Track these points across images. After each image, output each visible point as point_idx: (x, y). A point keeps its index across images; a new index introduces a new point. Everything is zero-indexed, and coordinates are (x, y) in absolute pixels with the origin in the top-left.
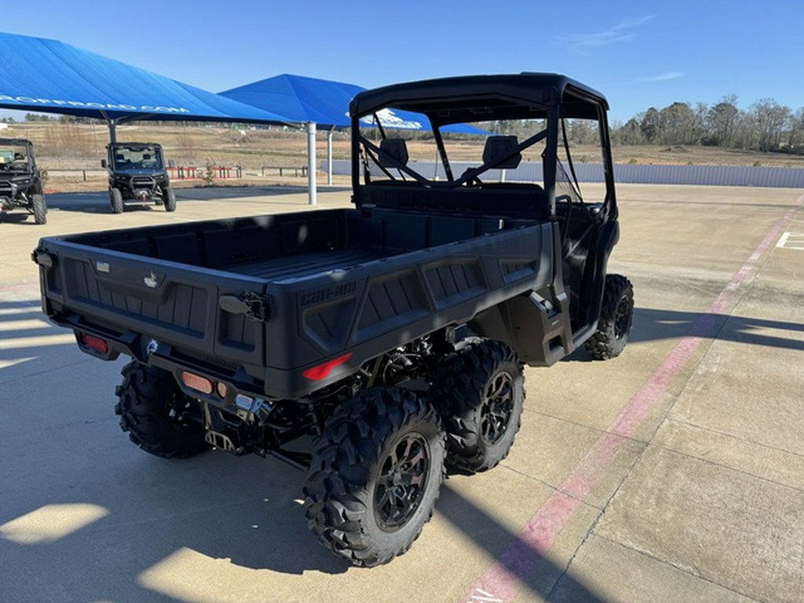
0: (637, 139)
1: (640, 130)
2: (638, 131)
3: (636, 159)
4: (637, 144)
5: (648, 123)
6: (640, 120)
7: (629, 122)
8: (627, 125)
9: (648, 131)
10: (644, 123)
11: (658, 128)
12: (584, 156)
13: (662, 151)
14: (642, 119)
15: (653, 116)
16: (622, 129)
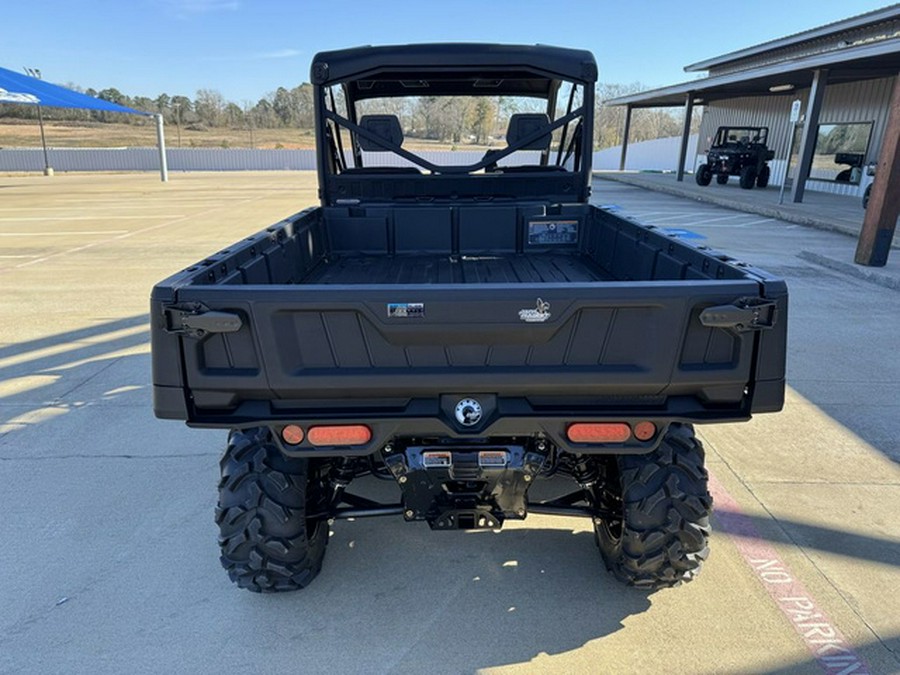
0: (273, 122)
1: (273, 112)
2: (272, 113)
3: (282, 143)
4: (273, 127)
5: (280, 105)
6: (271, 100)
7: (260, 103)
8: (258, 106)
9: (282, 113)
10: (276, 105)
11: (291, 110)
12: (224, 141)
13: (301, 135)
14: (273, 99)
15: (284, 96)
16: (254, 110)
